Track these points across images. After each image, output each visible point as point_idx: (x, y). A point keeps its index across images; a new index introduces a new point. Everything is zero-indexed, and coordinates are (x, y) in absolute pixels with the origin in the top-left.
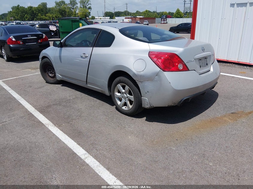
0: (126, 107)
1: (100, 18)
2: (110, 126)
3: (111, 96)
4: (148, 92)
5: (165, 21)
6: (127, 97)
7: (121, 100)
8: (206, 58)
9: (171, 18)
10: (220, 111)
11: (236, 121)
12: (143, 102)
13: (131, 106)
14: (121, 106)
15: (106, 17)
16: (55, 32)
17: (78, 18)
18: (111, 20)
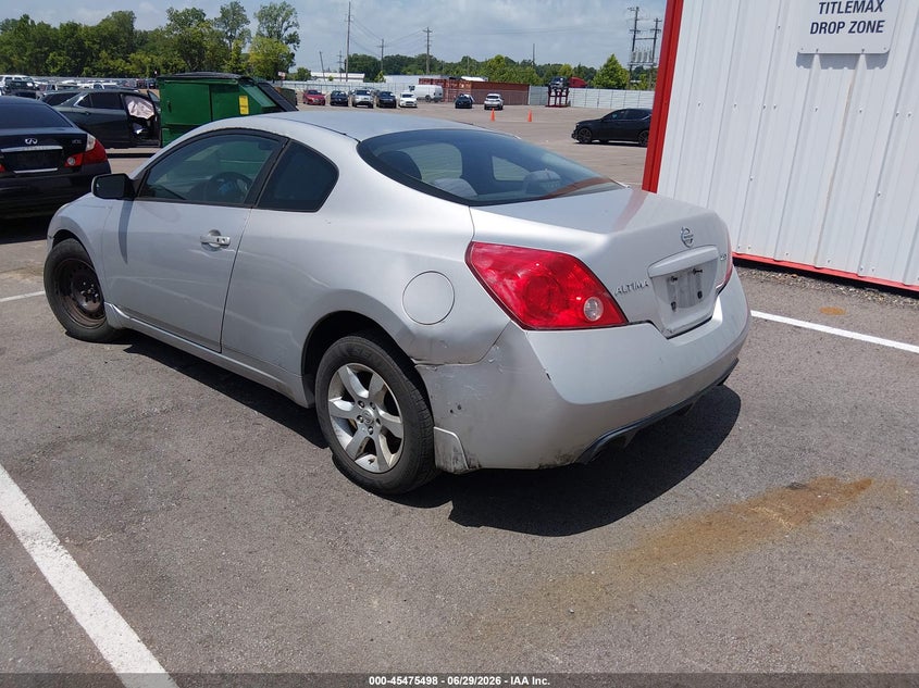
0: (371, 456)
1: (327, 75)
2: (296, 544)
3: (313, 409)
4: (459, 408)
5: (563, 99)
6: (378, 421)
7: (352, 430)
8: (695, 271)
9: (584, 87)
10: (747, 475)
11: (810, 520)
12: (439, 447)
13: (391, 459)
14: (353, 454)
15: (350, 75)
16: (149, 123)
17: (236, 76)
18: (369, 84)
